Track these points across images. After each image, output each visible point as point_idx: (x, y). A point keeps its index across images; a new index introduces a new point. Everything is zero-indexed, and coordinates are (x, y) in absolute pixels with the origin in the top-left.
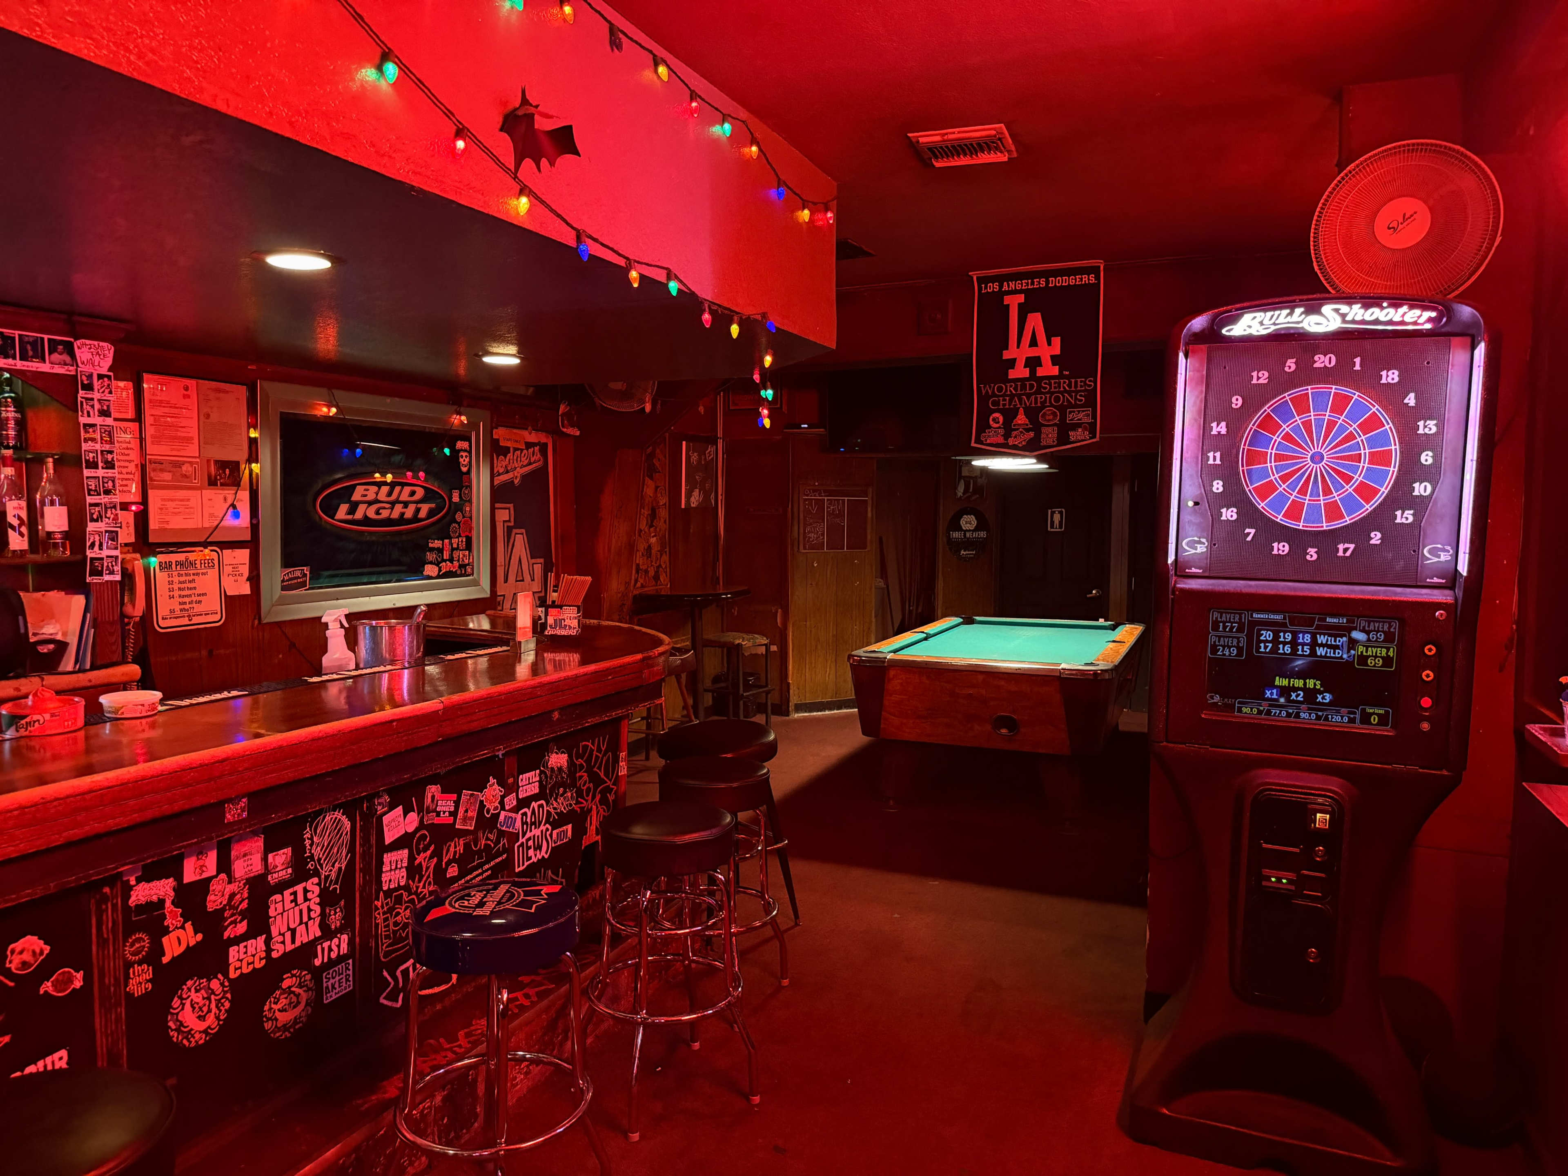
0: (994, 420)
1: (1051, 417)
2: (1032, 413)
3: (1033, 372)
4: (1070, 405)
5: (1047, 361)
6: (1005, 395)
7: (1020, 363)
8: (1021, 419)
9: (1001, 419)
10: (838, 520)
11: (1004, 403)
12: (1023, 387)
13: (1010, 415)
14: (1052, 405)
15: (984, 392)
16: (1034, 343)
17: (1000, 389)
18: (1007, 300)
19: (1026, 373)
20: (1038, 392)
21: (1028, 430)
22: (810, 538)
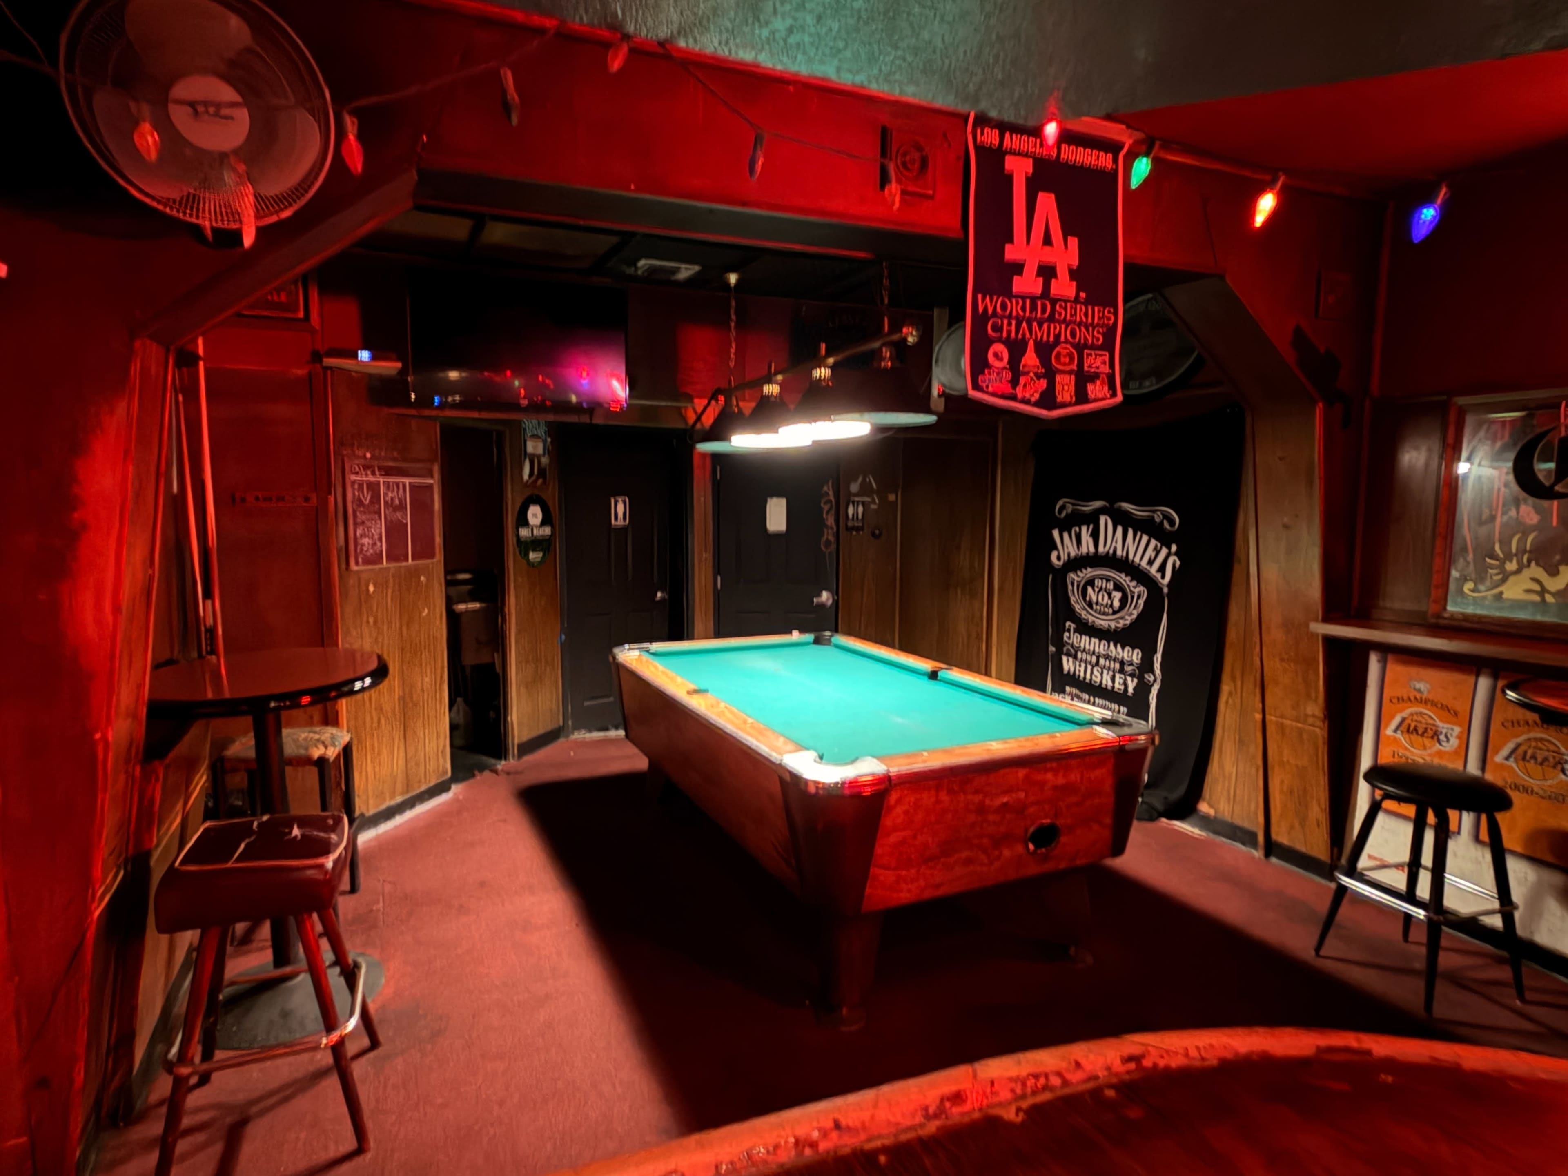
0: (996, 355)
1: (1067, 360)
2: (1044, 350)
3: (1047, 286)
4: (1086, 346)
5: (1062, 272)
6: (1010, 317)
7: (1031, 270)
8: (1030, 359)
9: (1006, 356)
10: (399, 515)
11: (1009, 329)
12: (1034, 308)
13: (1016, 349)
14: (1067, 341)
15: (981, 310)
16: (1047, 241)
17: (1004, 307)
18: (1010, 163)
19: (1037, 288)
20: (1051, 319)
21: (1038, 377)
22: (363, 545)
